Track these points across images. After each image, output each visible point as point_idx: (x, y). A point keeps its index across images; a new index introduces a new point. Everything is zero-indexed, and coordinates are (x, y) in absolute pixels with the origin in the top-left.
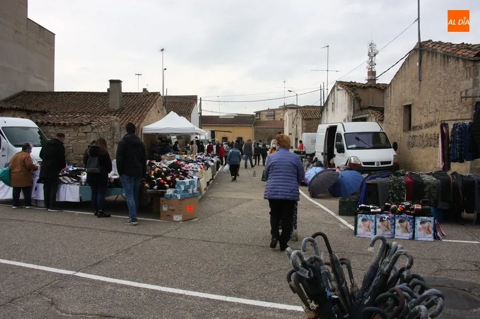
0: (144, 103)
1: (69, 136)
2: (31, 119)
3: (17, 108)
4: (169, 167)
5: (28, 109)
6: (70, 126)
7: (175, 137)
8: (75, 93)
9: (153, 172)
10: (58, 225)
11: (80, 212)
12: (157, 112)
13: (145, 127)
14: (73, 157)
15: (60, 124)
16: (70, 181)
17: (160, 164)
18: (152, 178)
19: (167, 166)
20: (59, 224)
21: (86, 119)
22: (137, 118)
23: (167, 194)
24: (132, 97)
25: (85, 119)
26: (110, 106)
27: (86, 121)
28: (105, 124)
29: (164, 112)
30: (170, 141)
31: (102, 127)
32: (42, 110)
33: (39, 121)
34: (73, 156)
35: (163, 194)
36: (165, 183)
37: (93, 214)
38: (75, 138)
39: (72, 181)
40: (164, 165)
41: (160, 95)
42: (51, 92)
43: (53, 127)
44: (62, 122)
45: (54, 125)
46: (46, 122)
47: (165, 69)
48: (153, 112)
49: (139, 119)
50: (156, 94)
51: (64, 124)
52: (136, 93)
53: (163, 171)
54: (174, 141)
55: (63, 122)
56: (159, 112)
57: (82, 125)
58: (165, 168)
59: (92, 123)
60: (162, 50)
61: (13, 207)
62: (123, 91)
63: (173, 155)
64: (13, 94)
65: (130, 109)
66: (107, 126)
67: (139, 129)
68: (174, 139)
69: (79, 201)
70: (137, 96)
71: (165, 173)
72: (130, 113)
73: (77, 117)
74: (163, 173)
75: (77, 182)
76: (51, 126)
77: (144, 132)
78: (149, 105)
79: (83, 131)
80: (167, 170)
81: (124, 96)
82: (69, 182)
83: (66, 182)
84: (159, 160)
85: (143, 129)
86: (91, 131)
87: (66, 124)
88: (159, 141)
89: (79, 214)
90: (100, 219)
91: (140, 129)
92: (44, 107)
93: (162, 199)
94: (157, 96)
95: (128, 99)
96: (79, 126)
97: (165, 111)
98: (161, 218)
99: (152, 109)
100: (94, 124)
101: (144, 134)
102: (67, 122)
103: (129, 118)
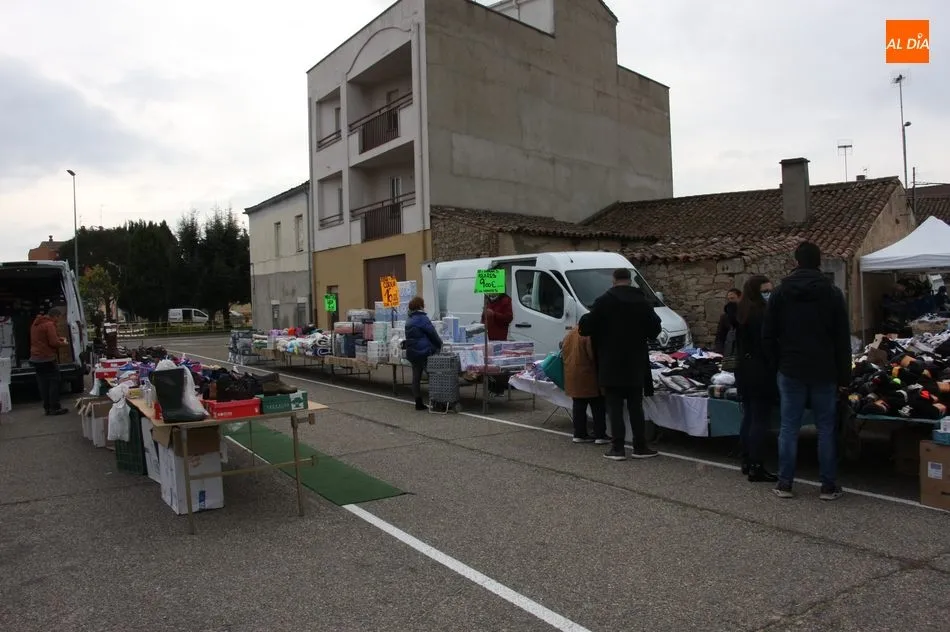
0: (860, 204)
1: (697, 283)
2: (622, 252)
3: (601, 234)
4: (937, 351)
5: (621, 235)
6: (698, 261)
7: (939, 277)
8: (712, 196)
9: (896, 369)
10: (650, 496)
11: (710, 463)
12: (893, 222)
13: (869, 256)
14: (705, 329)
15: (676, 259)
16: (687, 386)
17: (912, 344)
18: (896, 383)
19: (931, 350)
20: (654, 493)
21: (732, 245)
22: (848, 238)
23: (941, 431)
24: (833, 193)
25: (729, 245)
26: (784, 216)
27: (731, 249)
28: (773, 253)
29: (908, 222)
30: (927, 286)
31: (767, 260)
32: (650, 235)
33: (637, 255)
34: (706, 325)
35: (928, 432)
36: (935, 398)
37: (739, 469)
38: (708, 288)
39: (693, 385)
40: (923, 347)
41: (899, 183)
42: (666, 200)
43: (663, 267)
44: (681, 255)
45: (665, 262)
46: (650, 256)
47: (908, 124)
48: (883, 221)
49: (851, 239)
50: (890, 183)
51: (687, 259)
52: (842, 184)
53: (925, 365)
54: (936, 288)
55: (684, 254)
56: (897, 222)
57: (722, 258)
58: (928, 354)
59: (744, 252)
60: (899, 79)
61: (574, 440)
62: (811, 184)
63: (940, 319)
64: (598, 210)
65: (830, 219)
66: (780, 257)
67: (851, 261)
68: (936, 281)
69: (707, 435)
70: (844, 190)
71: (932, 367)
72: (830, 228)
73: (713, 243)
74: (926, 372)
75: (704, 388)
76: (660, 264)
77: (864, 268)
78: (873, 207)
79: (726, 271)
80: (934, 362)
81: (815, 193)
82: (685, 389)
83: (680, 389)
84: (907, 333)
85: (862, 263)
86: (741, 270)
87: (688, 257)
88: (901, 287)
89: (706, 466)
90: (753, 485)
91: (855, 263)
92: (653, 230)
93: (924, 445)
94: (891, 185)
95: (825, 199)
96: (718, 261)
97: (912, 219)
98: (922, 496)
99: (880, 216)
100: (748, 255)
101: (865, 273)
102: (692, 255)
103: (829, 239)
